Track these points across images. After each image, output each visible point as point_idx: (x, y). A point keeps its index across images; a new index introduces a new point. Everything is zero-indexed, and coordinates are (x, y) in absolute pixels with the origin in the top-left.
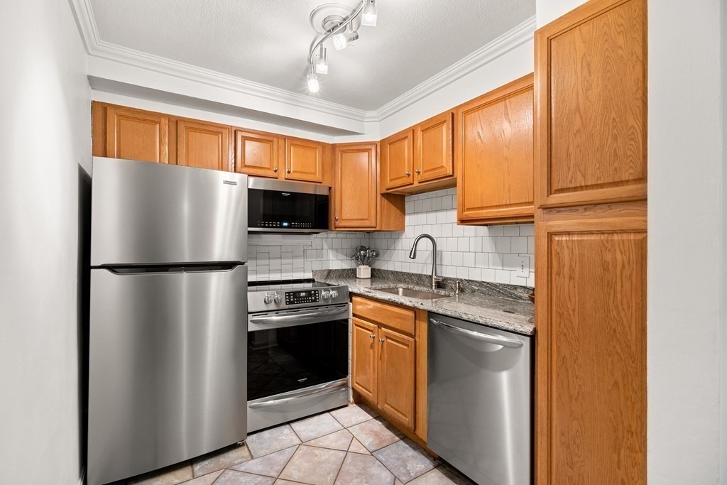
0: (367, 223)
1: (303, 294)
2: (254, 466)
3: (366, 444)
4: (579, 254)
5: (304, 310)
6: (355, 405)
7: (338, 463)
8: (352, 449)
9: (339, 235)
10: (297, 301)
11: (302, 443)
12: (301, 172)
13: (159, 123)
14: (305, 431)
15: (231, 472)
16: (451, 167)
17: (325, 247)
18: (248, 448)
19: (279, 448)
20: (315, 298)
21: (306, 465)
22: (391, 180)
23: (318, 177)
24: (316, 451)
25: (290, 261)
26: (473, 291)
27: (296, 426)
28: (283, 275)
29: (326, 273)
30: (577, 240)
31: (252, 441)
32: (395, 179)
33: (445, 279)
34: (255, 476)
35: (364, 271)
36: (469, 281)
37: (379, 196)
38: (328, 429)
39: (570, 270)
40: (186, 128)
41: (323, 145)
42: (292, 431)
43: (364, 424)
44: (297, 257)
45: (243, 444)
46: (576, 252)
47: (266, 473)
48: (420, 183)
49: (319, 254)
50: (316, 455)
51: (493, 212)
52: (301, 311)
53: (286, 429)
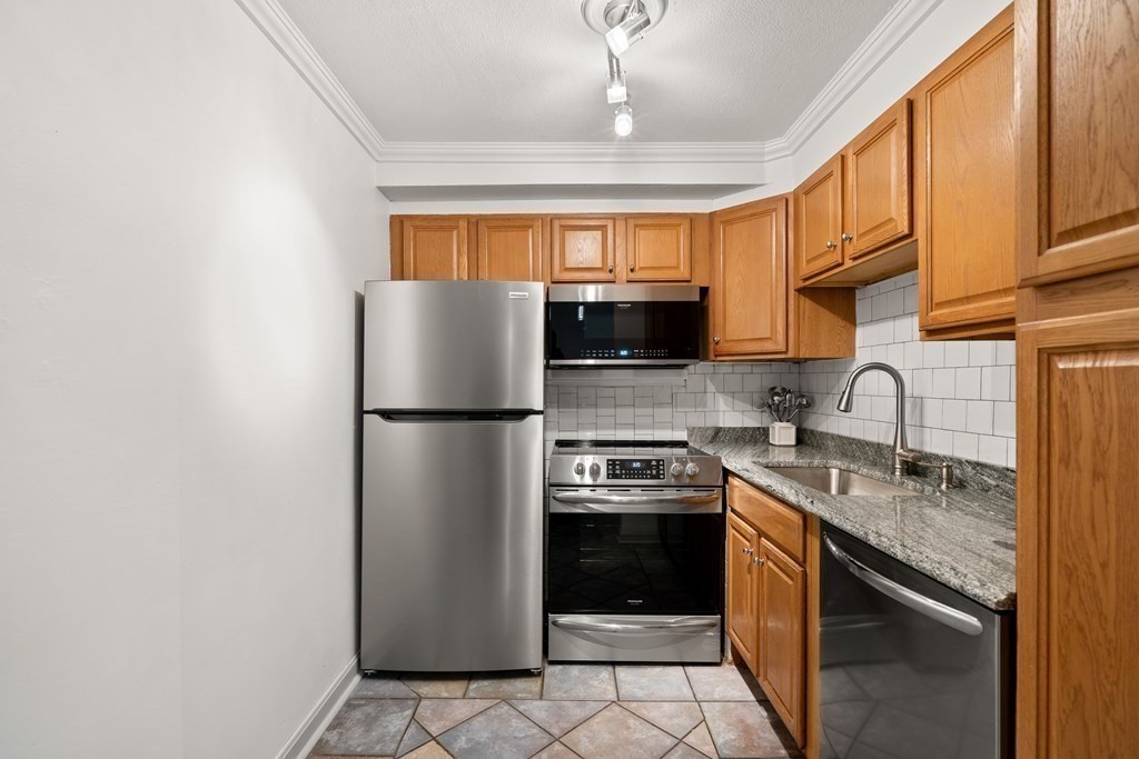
0: (769, 346)
1: (638, 465)
2: (538, 710)
3: (720, 741)
4: (1120, 407)
5: (638, 491)
6: (734, 667)
7: (655, 754)
8: (690, 739)
9: (739, 369)
10: (626, 474)
11: (618, 701)
12: (651, 268)
13: (457, 227)
14: (630, 684)
15: (506, 707)
16: (906, 217)
17: (711, 388)
18: (543, 681)
19: (582, 695)
20: (658, 472)
21: (607, 736)
22: (808, 262)
23: (683, 273)
24: (632, 722)
25: (649, 411)
26: (986, 489)
27: (622, 672)
28: (637, 432)
29: (711, 433)
30: (1115, 368)
31: (552, 675)
32: (815, 258)
33: (928, 457)
34: (531, 724)
35: (783, 433)
36: (977, 465)
37: (792, 292)
38: (668, 693)
39: (1094, 453)
40: (489, 228)
41: (692, 219)
42: (612, 677)
43: (733, 705)
44: (661, 405)
45: (539, 674)
46: (1112, 401)
47: (546, 726)
48: (855, 259)
49: (699, 400)
50: (628, 728)
51: (988, 307)
52: (633, 490)
53: (605, 672)
